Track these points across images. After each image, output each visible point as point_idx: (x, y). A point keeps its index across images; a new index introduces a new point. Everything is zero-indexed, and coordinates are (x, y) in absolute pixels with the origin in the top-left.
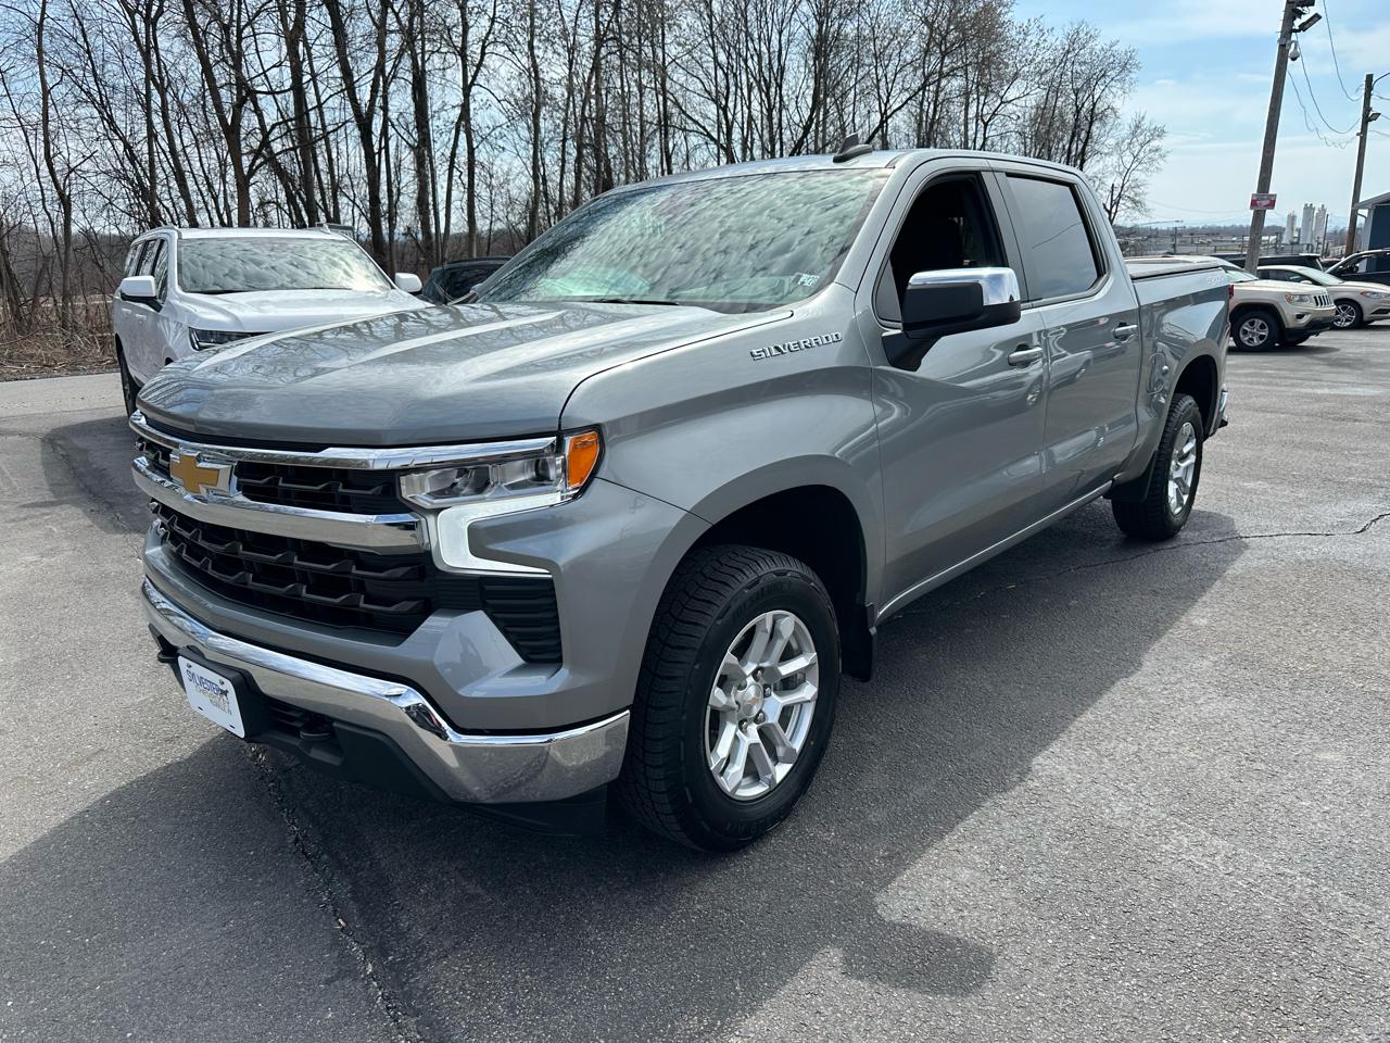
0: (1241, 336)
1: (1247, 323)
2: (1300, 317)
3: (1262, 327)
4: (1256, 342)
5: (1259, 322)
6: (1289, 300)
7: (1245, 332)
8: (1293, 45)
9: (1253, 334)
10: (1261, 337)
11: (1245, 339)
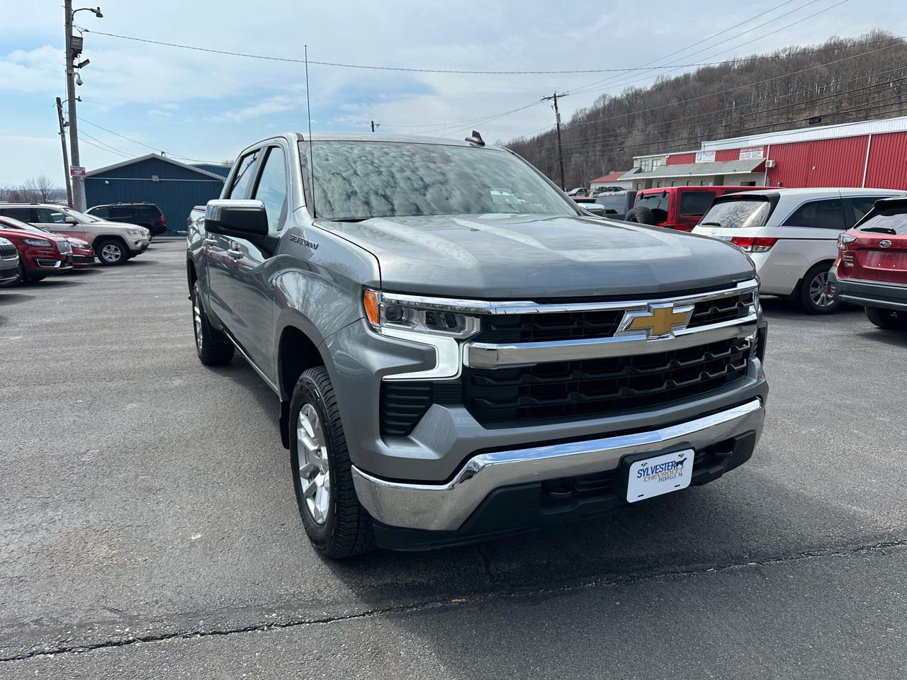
0: (104, 256)
1: (105, 248)
2: (137, 243)
3: (116, 250)
4: (114, 260)
5: (113, 247)
6: (129, 233)
7: (106, 254)
8: (76, 76)
9: (111, 254)
10: (117, 256)
11: (106, 258)
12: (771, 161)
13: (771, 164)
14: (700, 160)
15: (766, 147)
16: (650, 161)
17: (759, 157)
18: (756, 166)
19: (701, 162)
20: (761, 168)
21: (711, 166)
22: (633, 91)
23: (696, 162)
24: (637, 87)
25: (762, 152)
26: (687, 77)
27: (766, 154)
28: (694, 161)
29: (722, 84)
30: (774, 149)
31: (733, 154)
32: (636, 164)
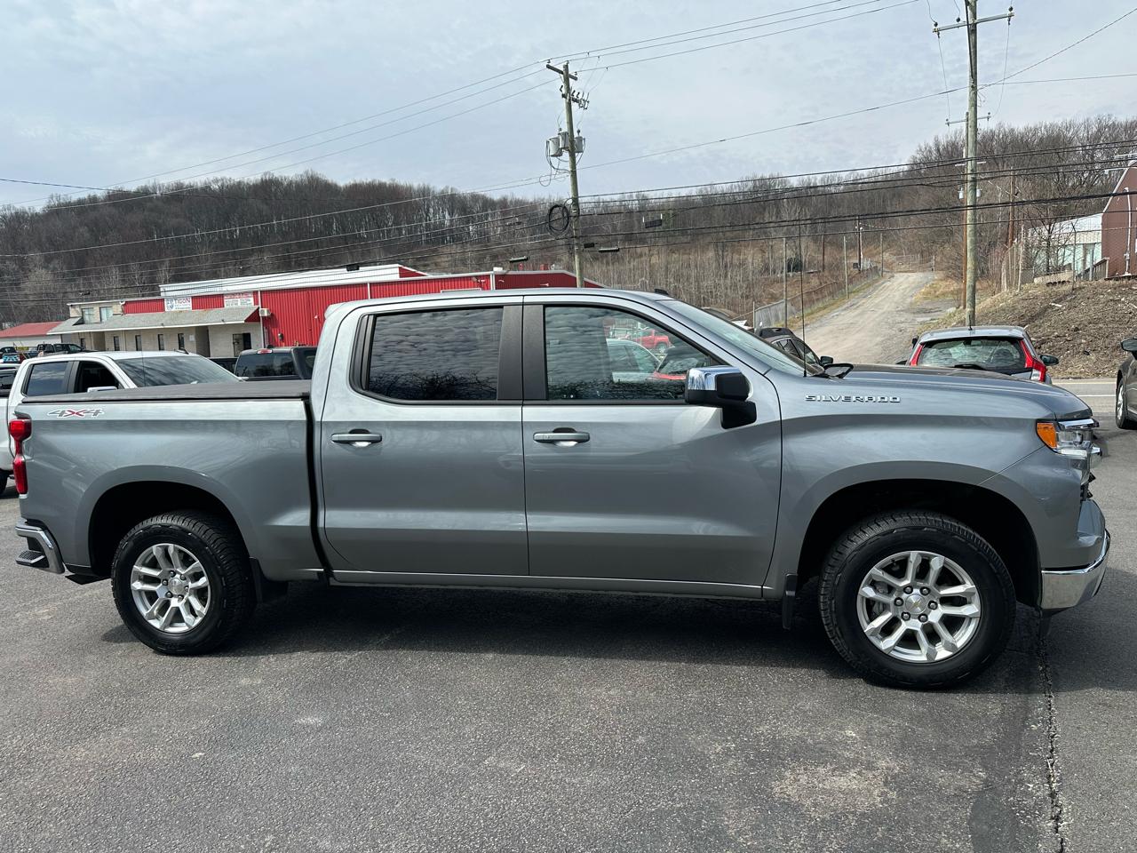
12: (265, 310)
13: (265, 313)
14: (172, 307)
15: (255, 293)
16: (97, 308)
17: (249, 305)
18: (249, 315)
19: (174, 309)
20: (254, 318)
21: (188, 315)
22: (13, 212)
23: (166, 310)
24: (18, 207)
25: (252, 299)
26: (94, 200)
27: (257, 300)
28: (163, 310)
29: (146, 213)
30: (266, 296)
31: (216, 301)
32: (73, 313)
